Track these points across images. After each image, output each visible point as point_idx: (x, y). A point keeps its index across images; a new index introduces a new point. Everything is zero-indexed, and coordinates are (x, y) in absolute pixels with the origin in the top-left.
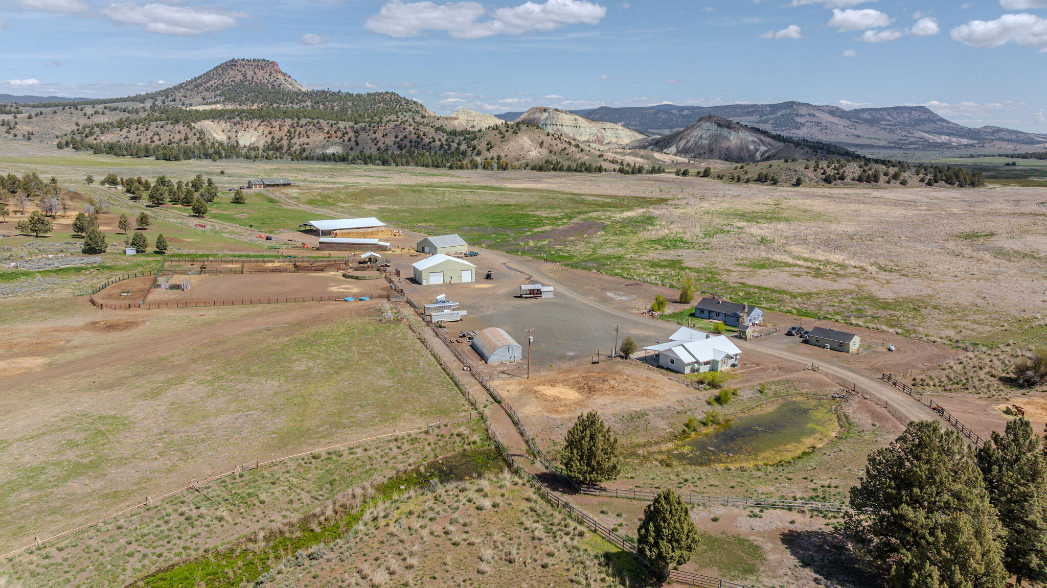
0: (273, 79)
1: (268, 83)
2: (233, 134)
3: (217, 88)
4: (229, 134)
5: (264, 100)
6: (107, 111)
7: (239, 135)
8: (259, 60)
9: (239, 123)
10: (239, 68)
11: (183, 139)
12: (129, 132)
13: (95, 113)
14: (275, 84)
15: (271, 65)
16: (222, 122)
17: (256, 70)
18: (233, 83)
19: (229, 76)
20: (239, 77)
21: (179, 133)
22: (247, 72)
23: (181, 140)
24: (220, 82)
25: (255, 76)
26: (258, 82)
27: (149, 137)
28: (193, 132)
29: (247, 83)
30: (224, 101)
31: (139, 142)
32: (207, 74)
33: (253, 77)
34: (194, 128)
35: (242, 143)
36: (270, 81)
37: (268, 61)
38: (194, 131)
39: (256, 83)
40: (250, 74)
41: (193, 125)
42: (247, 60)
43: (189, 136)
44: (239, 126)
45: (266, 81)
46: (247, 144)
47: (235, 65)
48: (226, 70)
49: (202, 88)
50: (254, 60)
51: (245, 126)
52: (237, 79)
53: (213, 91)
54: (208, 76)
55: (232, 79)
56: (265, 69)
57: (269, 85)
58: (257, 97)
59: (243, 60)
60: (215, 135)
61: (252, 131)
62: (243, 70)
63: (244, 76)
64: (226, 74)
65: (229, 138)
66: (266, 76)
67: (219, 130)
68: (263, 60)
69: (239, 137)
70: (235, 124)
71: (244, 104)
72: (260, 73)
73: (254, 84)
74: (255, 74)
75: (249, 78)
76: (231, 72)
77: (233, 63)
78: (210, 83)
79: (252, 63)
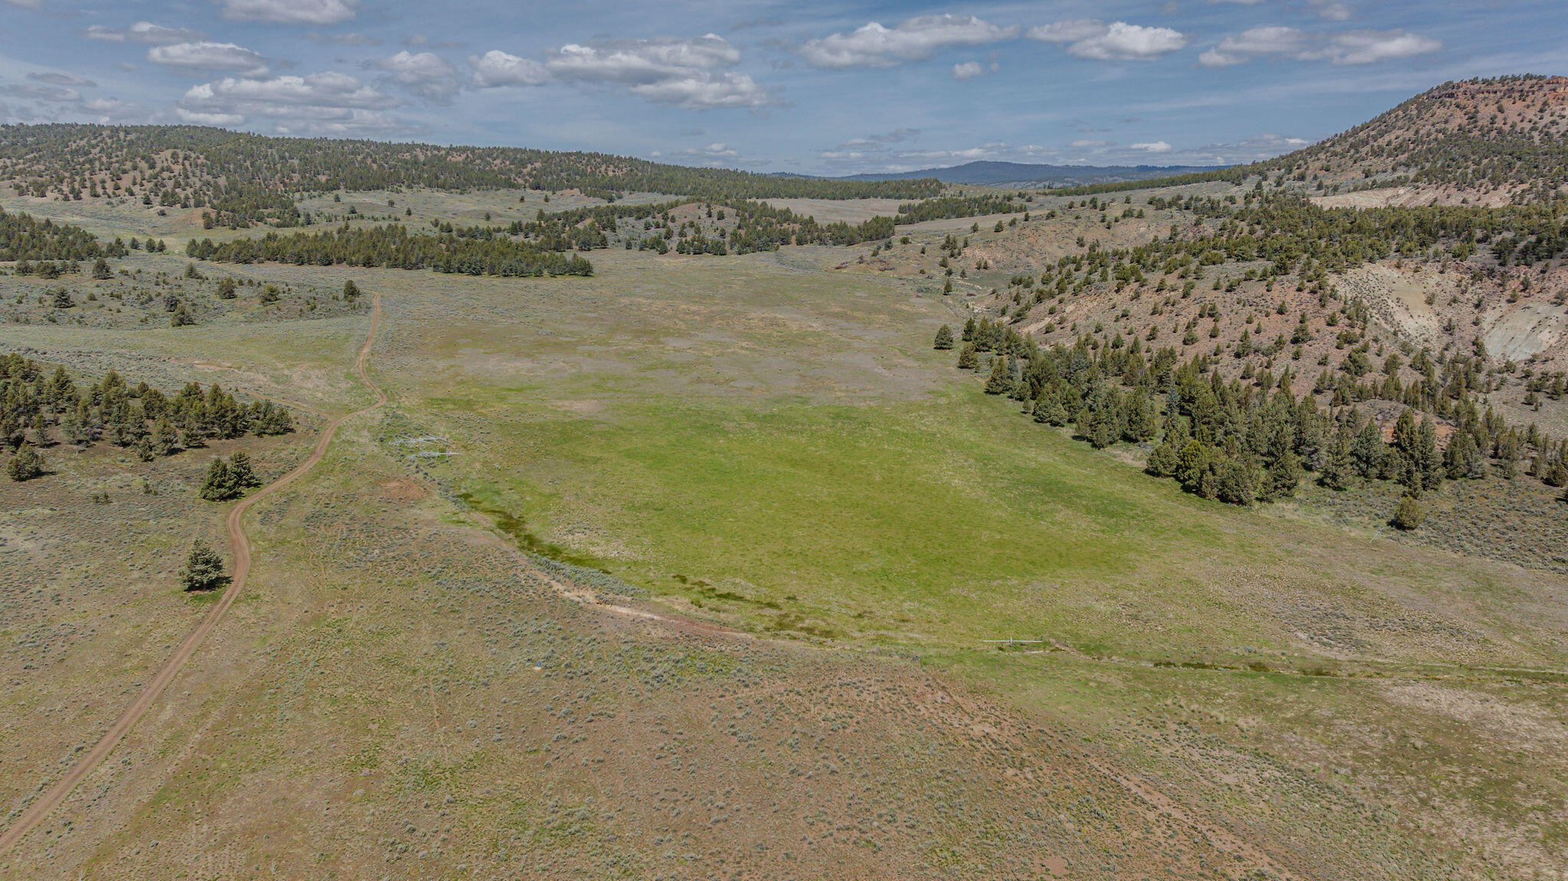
0: (1547, 119)
1: (1533, 129)
2: (1464, 314)
3: (1400, 148)
4: (1449, 313)
5: (1530, 175)
6: (1150, 211)
7: (1489, 316)
8: (1515, 79)
9: (1491, 273)
10: (1462, 100)
11: (1288, 337)
12: (1137, 296)
13: (1124, 216)
14: (1553, 130)
15: (1546, 88)
16: (1431, 268)
17: (1506, 103)
18: (1441, 136)
19: (1432, 120)
20: (1459, 119)
21: (1281, 312)
22: (1481, 107)
23: (1280, 344)
24: (1410, 134)
25: (1500, 116)
26: (1507, 128)
27: (1183, 321)
28: (1328, 311)
29: (1476, 133)
30: (1416, 180)
31: (1152, 337)
32: (1382, 119)
33: (1493, 120)
34: (1333, 295)
35: (1495, 348)
36: (1540, 125)
37: (1541, 78)
38: (1333, 307)
39: (1500, 132)
40: (1486, 111)
41: (1332, 279)
42: (1484, 82)
43: (1311, 327)
44: (1489, 284)
45: (1528, 126)
46: (1519, 355)
47: (1451, 96)
48: (1428, 108)
49: (1367, 148)
50: (1503, 80)
51: (1514, 284)
52: (1452, 127)
53: (1389, 156)
54: (1384, 123)
55: (1438, 126)
56: (1529, 101)
57: (1535, 134)
58: (1510, 166)
59: (1474, 82)
60: (1400, 316)
61: (1541, 306)
62: (1471, 103)
63: (1473, 118)
64: (1426, 117)
65: (1449, 329)
66: (1530, 114)
67: (1415, 297)
68: (1528, 77)
69: (1485, 325)
70: (1476, 278)
71: (1472, 185)
72: (1513, 109)
73: (1493, 134)
74: (1501, 110)
75: (1483, 121)
76: (1441, 112)
77: (1448, 92)
78: (1387, 138)
79: (1497, 86)
